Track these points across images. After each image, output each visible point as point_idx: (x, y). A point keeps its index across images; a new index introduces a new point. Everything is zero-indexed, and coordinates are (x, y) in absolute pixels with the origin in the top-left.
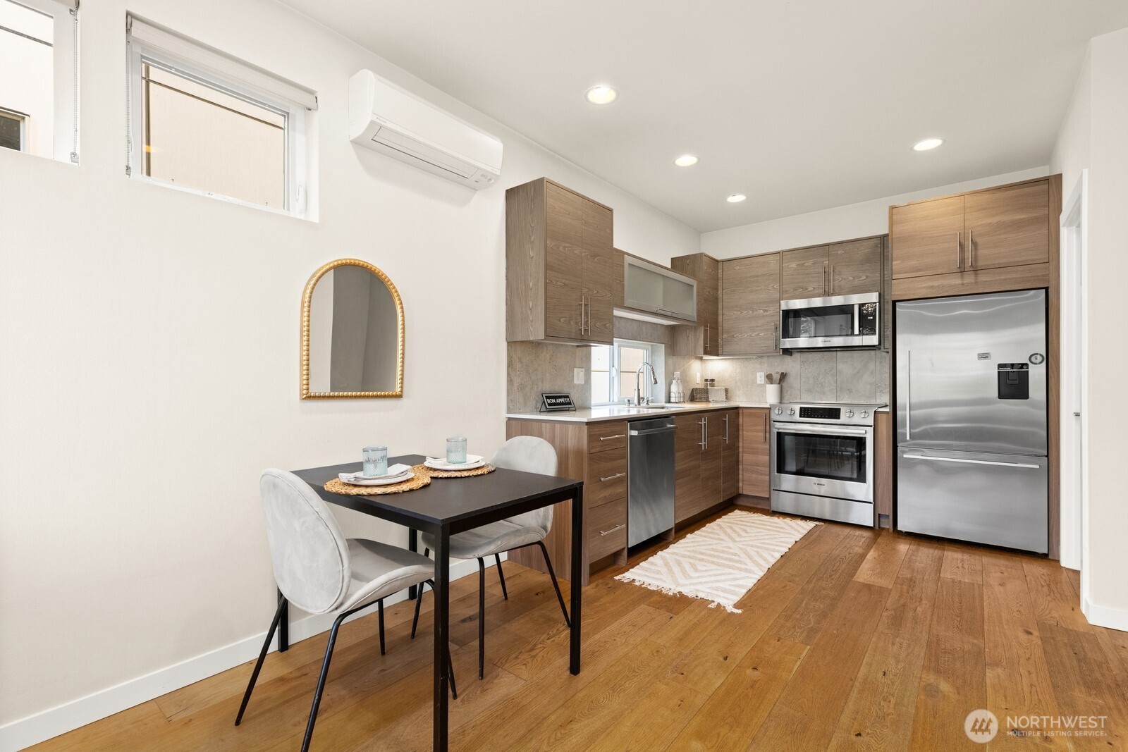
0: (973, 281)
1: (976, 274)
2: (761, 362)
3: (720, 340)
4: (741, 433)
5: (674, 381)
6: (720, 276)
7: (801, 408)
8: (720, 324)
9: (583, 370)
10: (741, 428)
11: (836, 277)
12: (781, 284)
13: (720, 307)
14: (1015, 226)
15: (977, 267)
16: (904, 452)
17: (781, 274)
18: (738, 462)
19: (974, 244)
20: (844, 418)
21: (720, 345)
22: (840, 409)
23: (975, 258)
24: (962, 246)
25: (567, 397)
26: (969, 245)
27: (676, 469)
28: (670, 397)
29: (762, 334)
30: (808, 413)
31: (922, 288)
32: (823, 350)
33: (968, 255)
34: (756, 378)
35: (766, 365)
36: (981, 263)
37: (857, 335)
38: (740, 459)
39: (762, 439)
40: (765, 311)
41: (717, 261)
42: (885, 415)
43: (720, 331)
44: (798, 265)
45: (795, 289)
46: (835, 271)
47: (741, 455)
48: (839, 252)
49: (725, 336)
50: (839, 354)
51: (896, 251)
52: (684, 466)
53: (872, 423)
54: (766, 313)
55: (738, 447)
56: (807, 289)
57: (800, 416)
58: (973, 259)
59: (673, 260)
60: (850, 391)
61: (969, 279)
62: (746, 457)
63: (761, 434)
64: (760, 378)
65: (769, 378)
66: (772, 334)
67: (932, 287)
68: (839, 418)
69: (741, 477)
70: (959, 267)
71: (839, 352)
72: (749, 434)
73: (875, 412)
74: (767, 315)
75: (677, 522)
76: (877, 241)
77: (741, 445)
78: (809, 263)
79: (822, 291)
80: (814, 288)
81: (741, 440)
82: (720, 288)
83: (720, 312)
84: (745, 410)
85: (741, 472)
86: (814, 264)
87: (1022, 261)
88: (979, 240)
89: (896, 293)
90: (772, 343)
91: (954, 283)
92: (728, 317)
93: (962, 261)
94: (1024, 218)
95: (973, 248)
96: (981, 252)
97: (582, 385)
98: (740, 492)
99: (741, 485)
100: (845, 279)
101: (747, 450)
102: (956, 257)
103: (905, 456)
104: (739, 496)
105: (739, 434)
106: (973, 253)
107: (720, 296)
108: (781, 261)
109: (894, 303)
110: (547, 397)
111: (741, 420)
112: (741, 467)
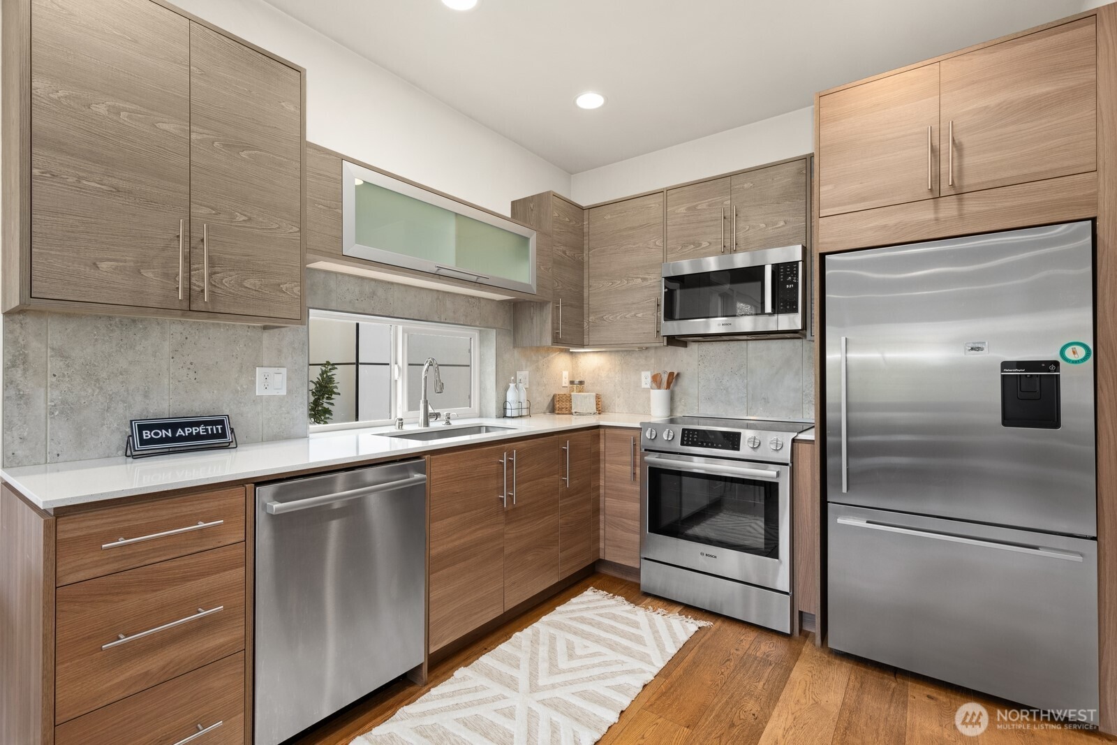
0: (955, 213)
1: (960, 200)
2: (646, 357)
3: (585, 324)
4: (602, 465)
5: (512, 385)
6: (586, 230)
7: (684, 430)
8: (586, 301)
9: (284, 371)
10: (602, 457)
11: (741, 225)
12: (665, 240)
13: (586, 276)
14: (1036, 107)
15: (961, 187)
16: (838, 514)
17: (665, 224)
18: (596, 511)
19: (958, 147)
20: (745, 450)
21: (586, 332)
22: (739, 434)
23: (960, 172)
24: (935, 152)
25: (221, 422)
26: (947, 148)
27: (433, 552)
28: (505, 409)
29: (640, 315)
30: (693, 438)
31: (867, 229)
32: (725, 338)
33: (947, 167)
34: (640, 379)
35: (653, 361)
36: (970, 181)
37: (769, 314)
38: (602, 505)
39: (629, 476)
40: (644, 279)
41: (582, 208)
42: (808, 446)
43: (586, 311)
44: (688, 209)
45: (684, 246)
46: (739, 215)
47: (602, 499)
48: (746, 186)
49: (592, 318)
50: (752, 345)
51: (825, 172)
52: (457, 543)
53: (788, 459)
54: (646, 283)
55: (598, 488)
56: (700, 245)
57: (682, 444)
58: (955, 175)
59: (514, 204)
60: (766, 400)
61: (949, 208)
62: (609, 504)
63: (629, 469)
64: (646, 378)
65: (656, 380)
66: (653, 315)
67: (885, 226)
68: (738, 449)
69: (602, 532)
70: (931, 190)
71: (750, 342)
72: (614, 467)
73: (794, 440)
74: (646, 287)
75: (432, 650)
76: (801, 165)
77: (602, 483)
78: (703, 205)
79: (720, 247)
80: (710, 243)
81: (602, 476)
82: (586, 247)
83: (586, 283)
84: (608, 431)
85: (602, 526)
86: (709, 206)
87: (1046, 172)
88: (964, 139)
89: (826, 240)
90: (651, 328)
91: (921, 219)
92: (596, 291)
93: (937, 178)
94: (1048, 93)
95: (955, 154)
96: (968, 161)
97: (281, 399)
98: (602, 557)
99: (602, 545)
100: (754, 227)
101: (610, 492)
102: (924, 173)
103: (840, 521)
104: (600, 562)
105: (599, 468)
106: (955, 164)
107: (586, 259)
108: (665, 205)
109: (822, 256)
110: (142, 428)
111: (602, 446)
112: (602, 517)
